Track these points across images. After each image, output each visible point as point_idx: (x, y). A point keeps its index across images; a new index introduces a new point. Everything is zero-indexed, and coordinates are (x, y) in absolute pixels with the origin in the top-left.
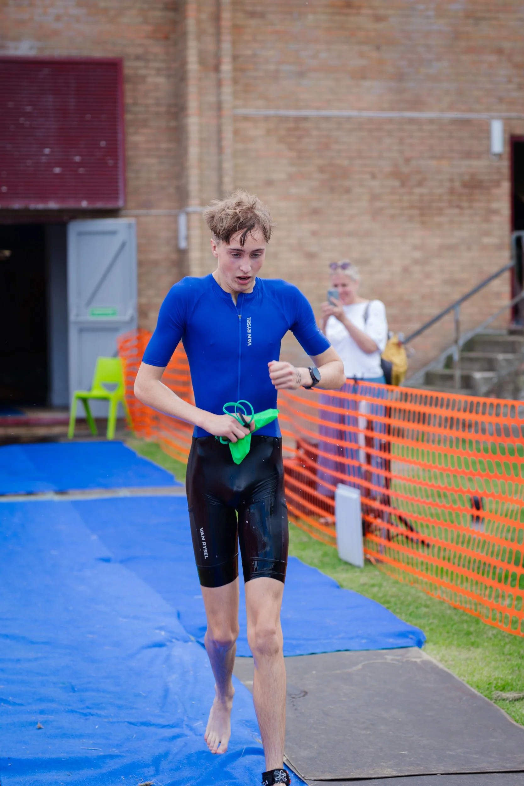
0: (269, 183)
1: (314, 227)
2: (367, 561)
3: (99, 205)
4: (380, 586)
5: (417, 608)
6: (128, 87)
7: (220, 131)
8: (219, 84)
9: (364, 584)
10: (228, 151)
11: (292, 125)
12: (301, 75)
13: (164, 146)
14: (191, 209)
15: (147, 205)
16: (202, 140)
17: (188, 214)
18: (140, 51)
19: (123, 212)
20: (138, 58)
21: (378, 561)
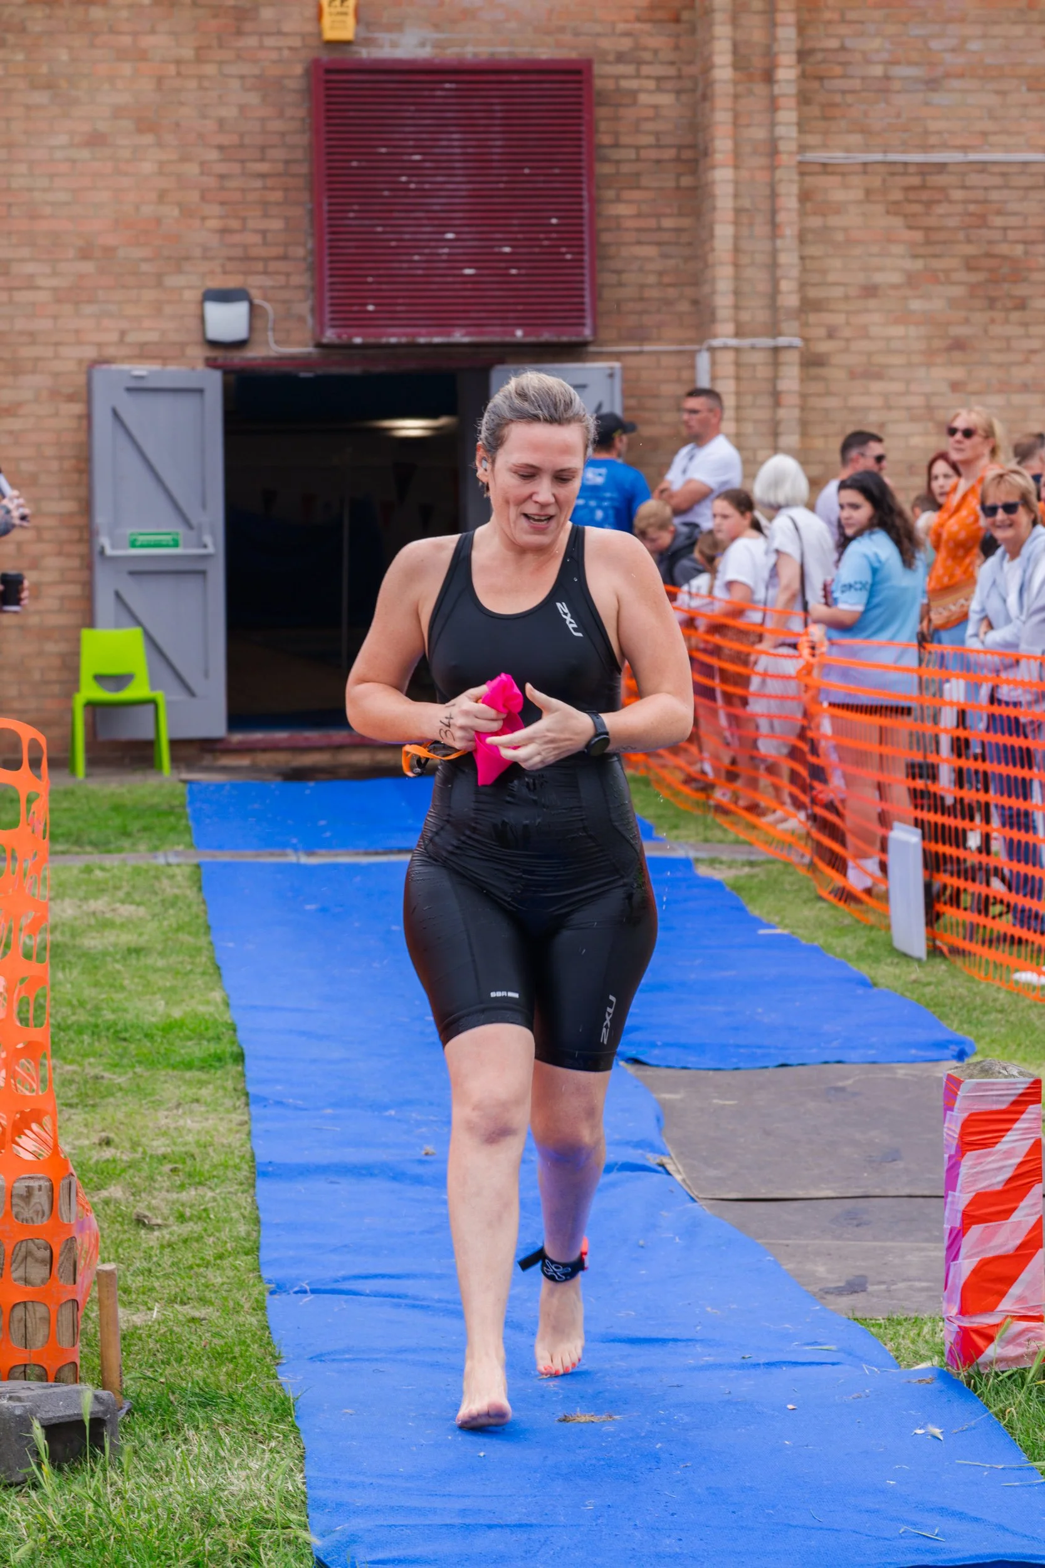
0: (870, 291)
1: (958, 373)
2: (934, 951)
3: (546, 336)
4: (939, 983)
5: (985, 1013)
6: (601, 112)
7: (774, 195)
8: (773, 105)
9: (915, 982)
10: (789, 232)
11: (915, 181)
12: (932, 84)
13: (668, 223)
14: (716, 343)
15: (639, 335)
16: (738, 211)
17: (712, 350)
18: (626, 44)
19: (592, 349)
20: (620, 58)
21: (956, 951)
